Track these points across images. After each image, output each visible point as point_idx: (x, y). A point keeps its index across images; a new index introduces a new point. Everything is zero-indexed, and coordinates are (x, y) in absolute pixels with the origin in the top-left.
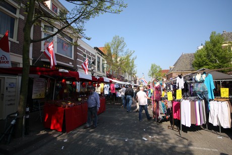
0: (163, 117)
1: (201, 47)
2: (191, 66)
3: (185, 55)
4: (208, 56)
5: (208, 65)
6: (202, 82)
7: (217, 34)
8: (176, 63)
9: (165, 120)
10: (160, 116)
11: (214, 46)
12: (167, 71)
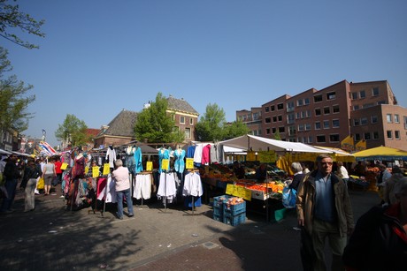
0: (84, 201)
1: (148, 106)
2: (132, 131)
3: (126, 112)
4: (152, 121)
5: (150, 132)
6: (132, 155)
7: (163, 95)
8: (112, 122)
9: (85, 205)
10: (79, 201)
11: (159, 110)
12: (97, 131)
